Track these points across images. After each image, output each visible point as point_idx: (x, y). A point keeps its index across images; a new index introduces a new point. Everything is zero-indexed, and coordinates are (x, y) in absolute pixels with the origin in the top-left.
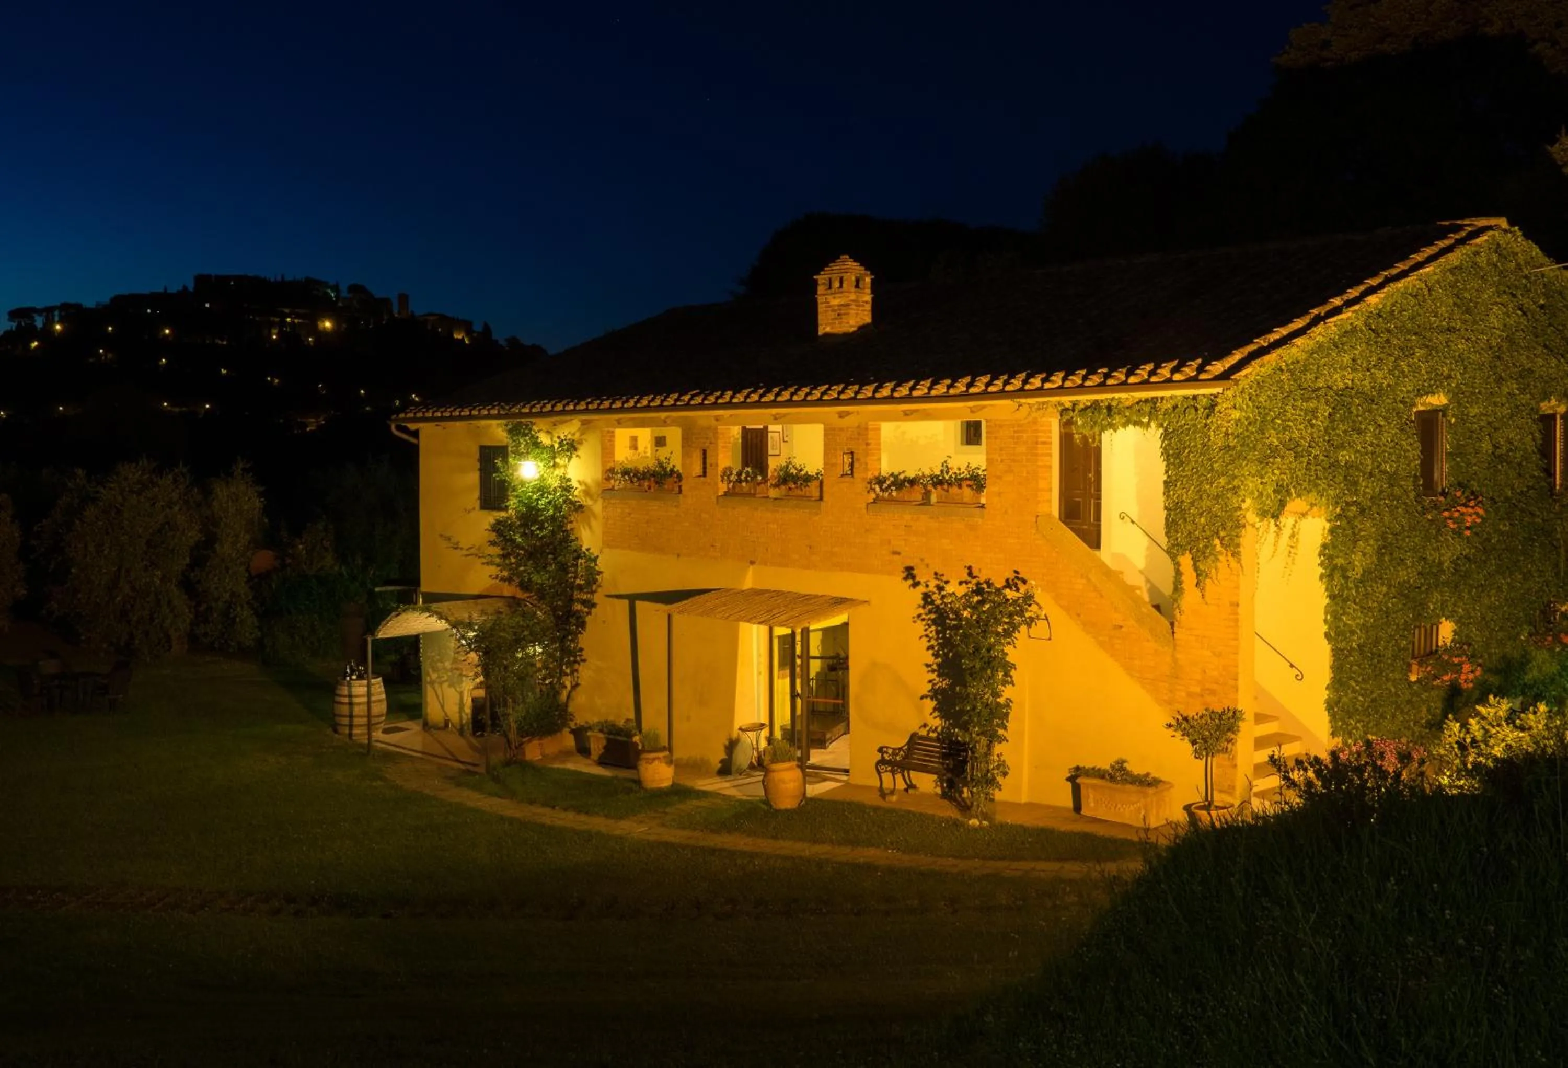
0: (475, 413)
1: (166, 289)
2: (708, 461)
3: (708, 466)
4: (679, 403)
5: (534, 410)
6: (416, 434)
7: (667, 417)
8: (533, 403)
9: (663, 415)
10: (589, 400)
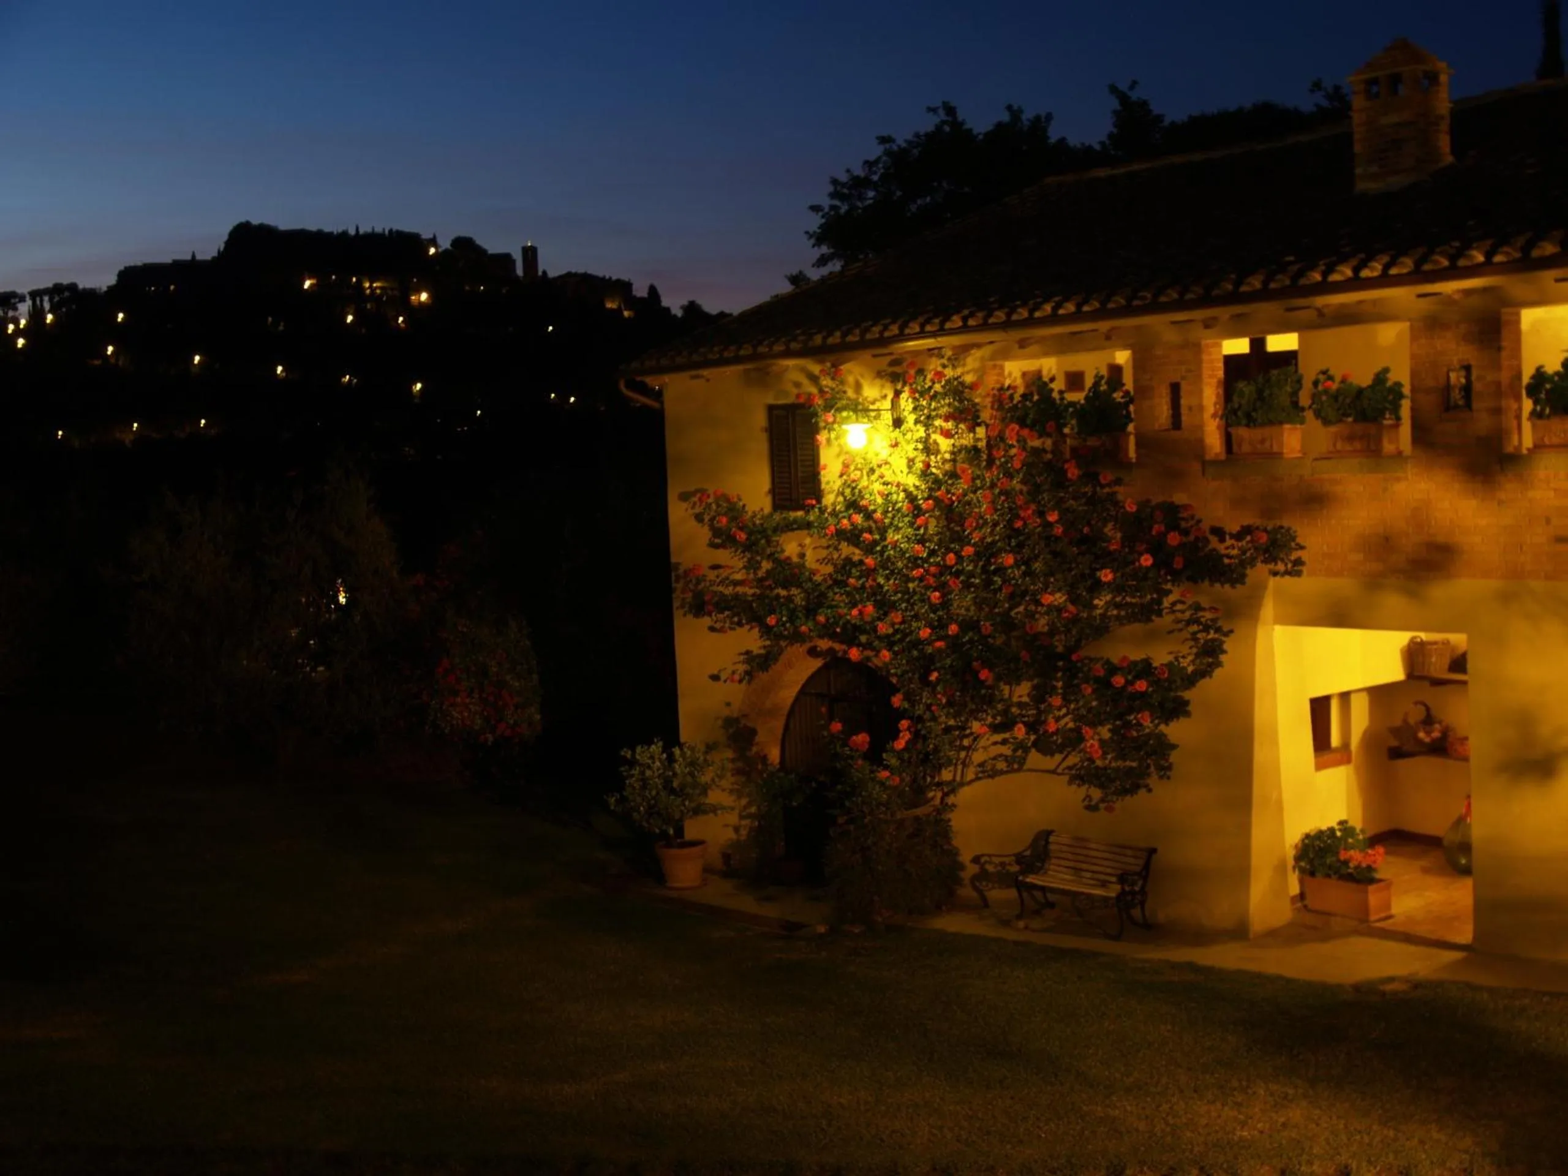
0: (762, 349)
1: (194, 256)
2: (1184, 402)
3: (1184, 411)
4: (1136, 303)
5: (868, 336)
6: (658, 395)
7: (1113, 329)
8: (865, 325)
9: (1104, 326)
10: (966, 312)
